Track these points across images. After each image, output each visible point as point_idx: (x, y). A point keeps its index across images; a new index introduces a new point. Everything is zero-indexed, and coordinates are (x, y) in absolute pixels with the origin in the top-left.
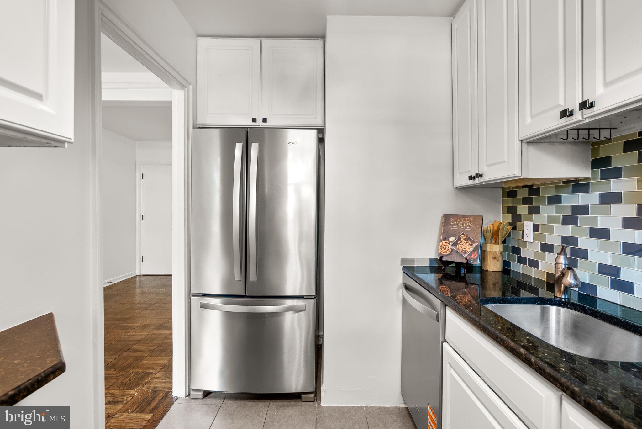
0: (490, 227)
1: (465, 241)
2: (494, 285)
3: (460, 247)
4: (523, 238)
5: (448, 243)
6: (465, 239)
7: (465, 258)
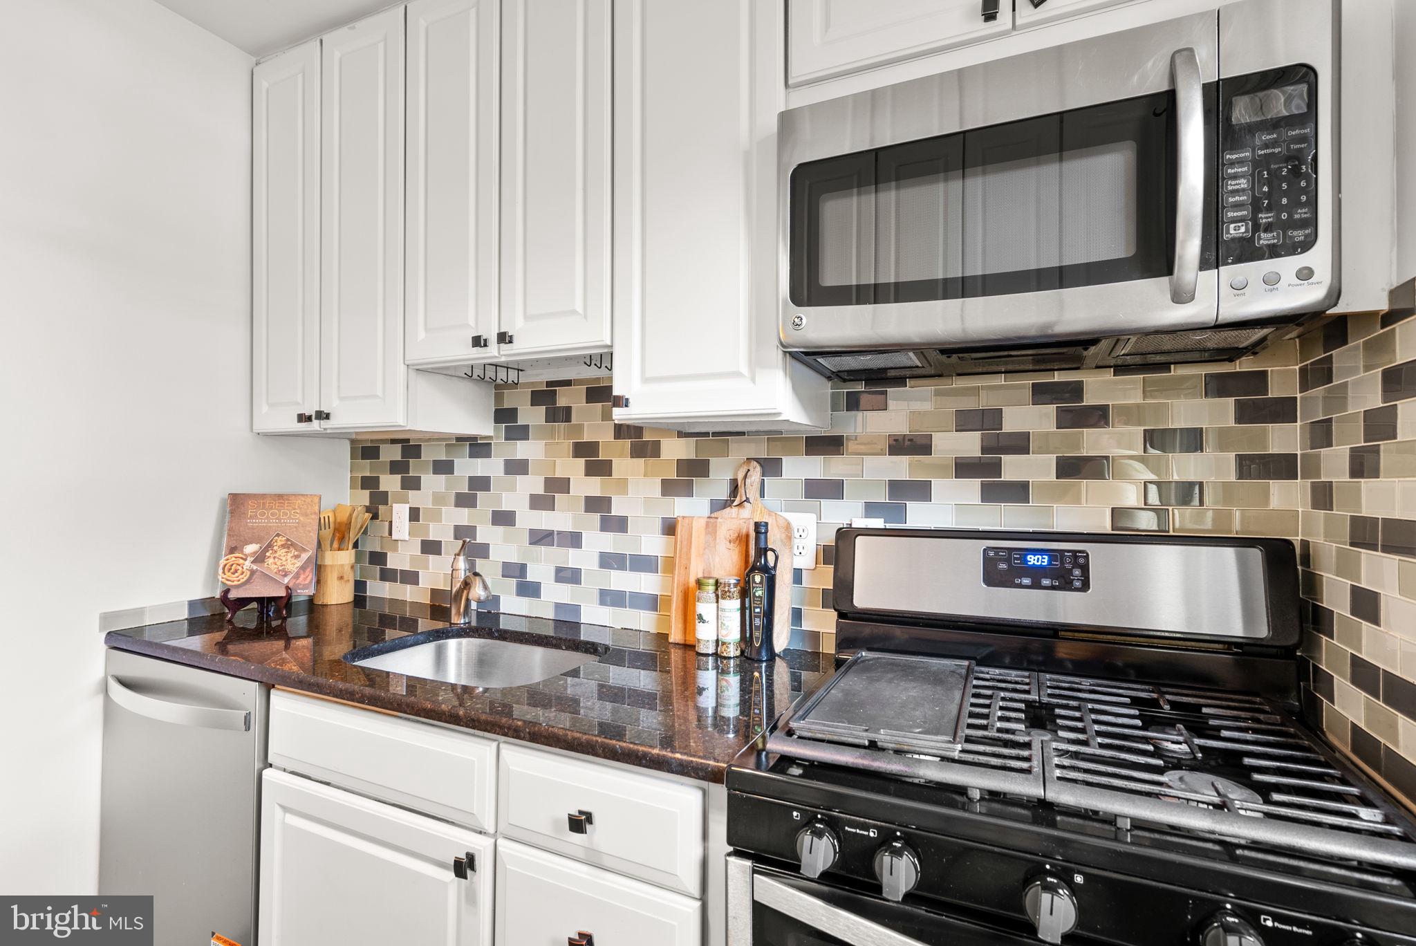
0: (329, 517)
1: (285, 550)
2: (340, 630)
3: (271, 564)
4: (390, 534)
5: (242, 558)
6: (283, 546)
7: (284, 586)
